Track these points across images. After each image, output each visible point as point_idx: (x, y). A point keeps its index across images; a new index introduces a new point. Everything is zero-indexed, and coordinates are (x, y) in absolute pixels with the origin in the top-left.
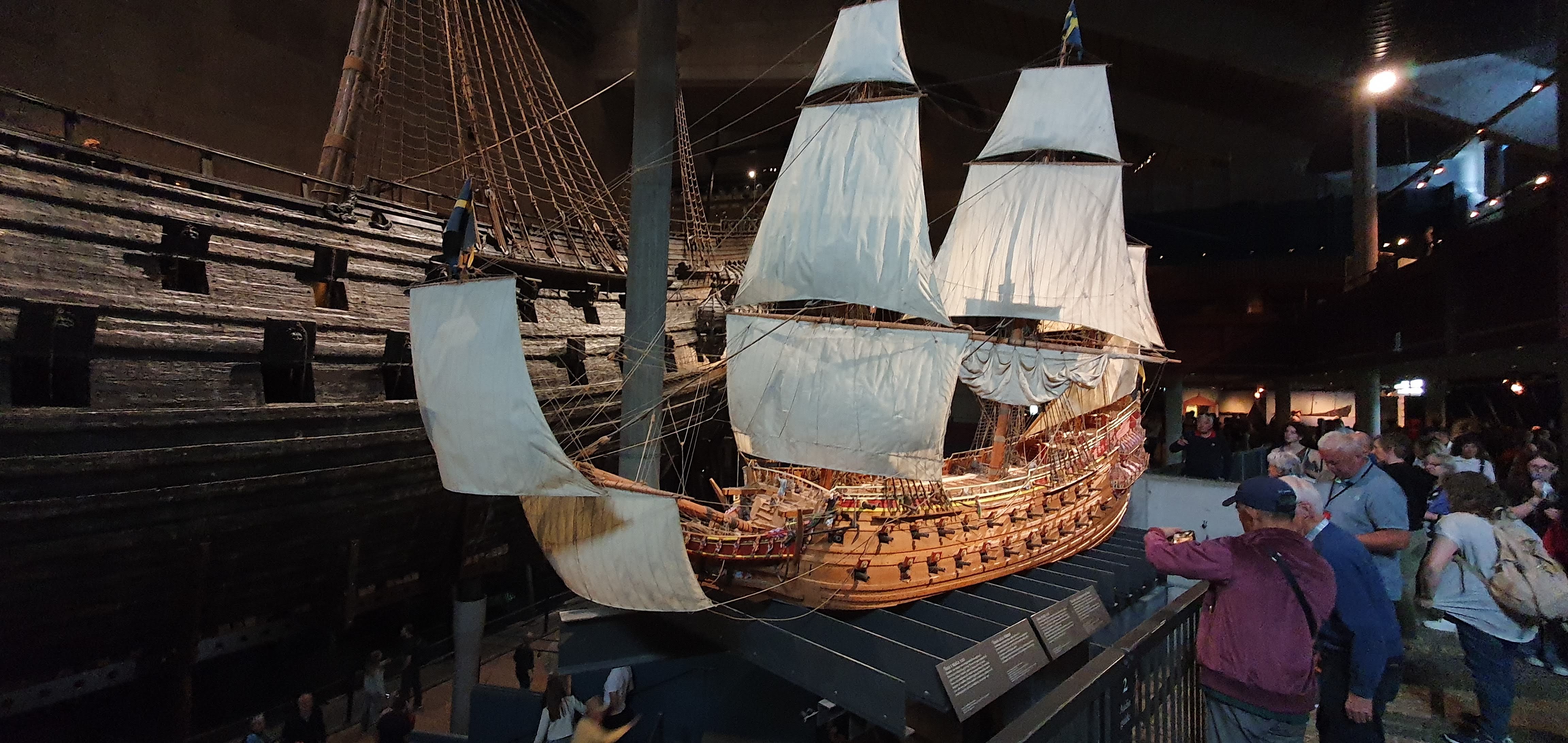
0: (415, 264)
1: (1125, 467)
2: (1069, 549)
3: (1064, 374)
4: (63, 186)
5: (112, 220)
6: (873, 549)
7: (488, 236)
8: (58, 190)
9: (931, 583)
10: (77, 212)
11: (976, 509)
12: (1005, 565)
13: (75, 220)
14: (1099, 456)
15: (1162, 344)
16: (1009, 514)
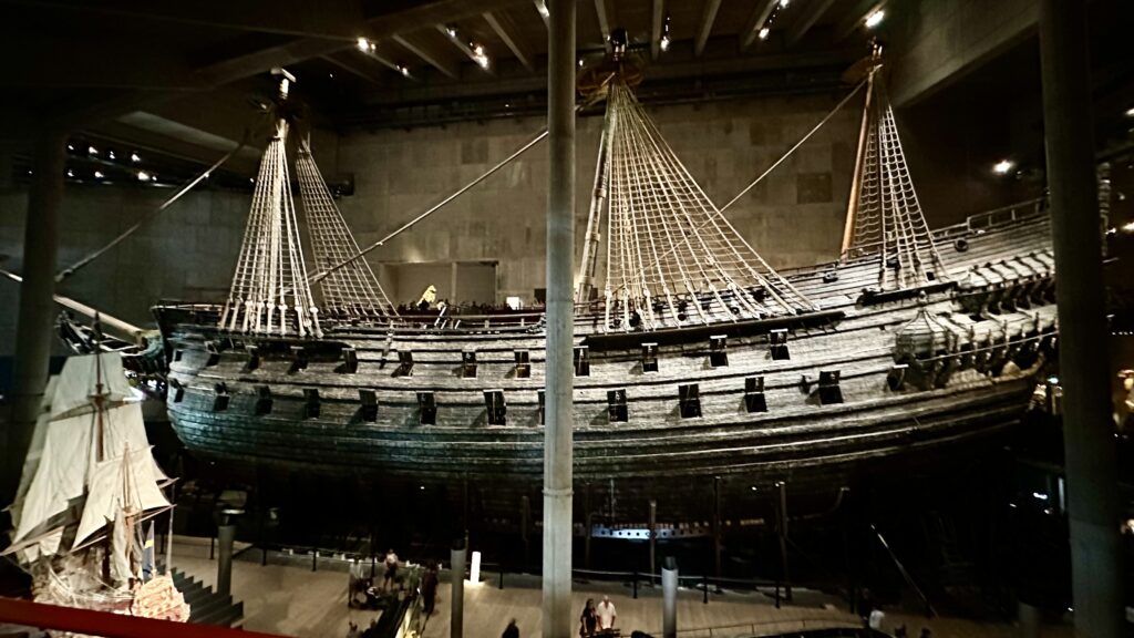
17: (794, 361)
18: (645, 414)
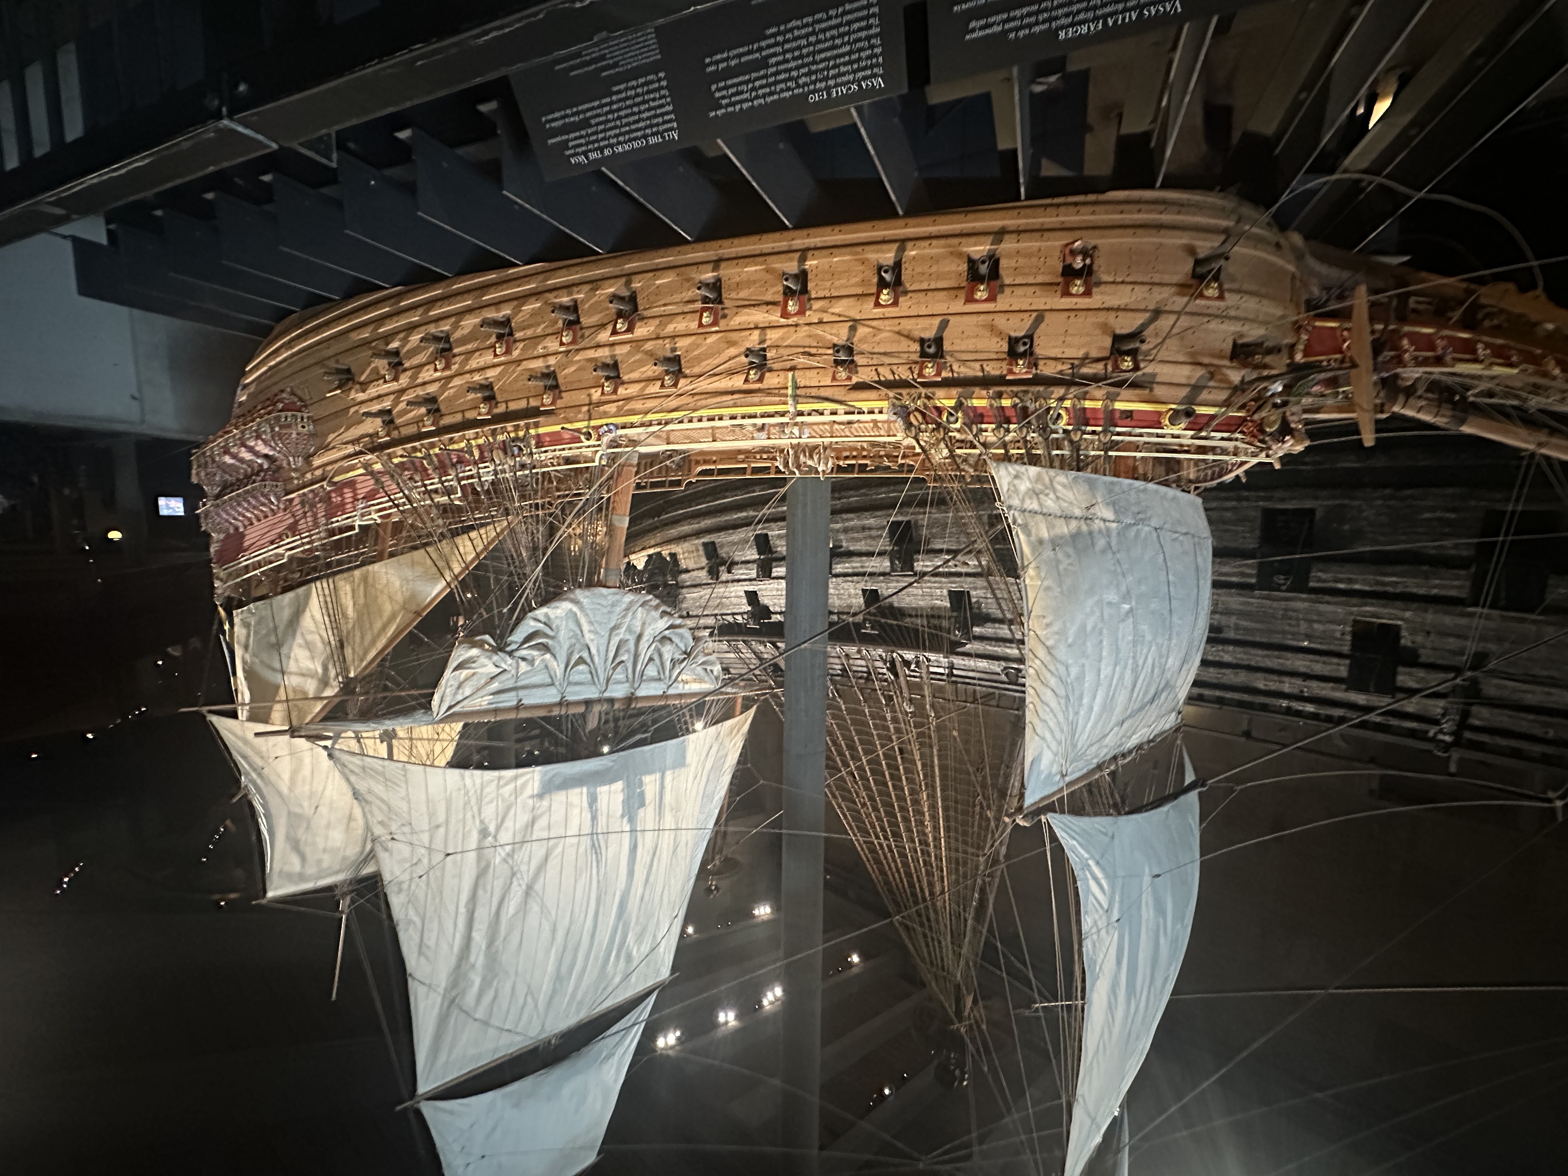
0: (981, 638)
1: (266, 456)
2: (485, 288)
3: (523, 664)
4: (1260, 682)
5: (1227, 658)
6: (1165, 323)
7: (909, 669)
8: (1265, 679)
9: (999, 235)
10: (1253, 663)
11: (799, 392)
12: (723, 265)
13: (1258, 657)
14: (351, 484)
15: (215, 719)
16: (686, 377)
17: (739, 590)
18: (867, 533)
